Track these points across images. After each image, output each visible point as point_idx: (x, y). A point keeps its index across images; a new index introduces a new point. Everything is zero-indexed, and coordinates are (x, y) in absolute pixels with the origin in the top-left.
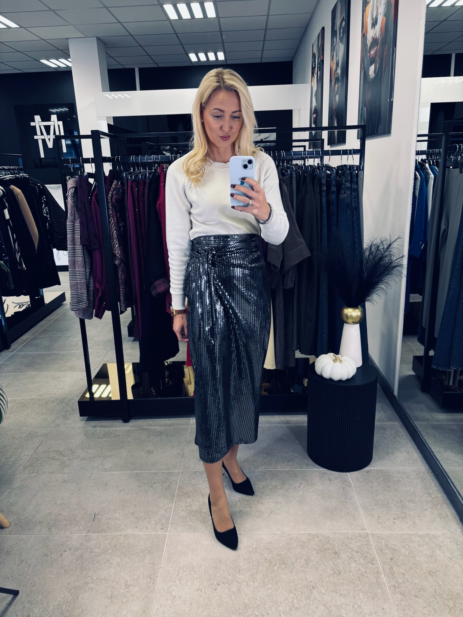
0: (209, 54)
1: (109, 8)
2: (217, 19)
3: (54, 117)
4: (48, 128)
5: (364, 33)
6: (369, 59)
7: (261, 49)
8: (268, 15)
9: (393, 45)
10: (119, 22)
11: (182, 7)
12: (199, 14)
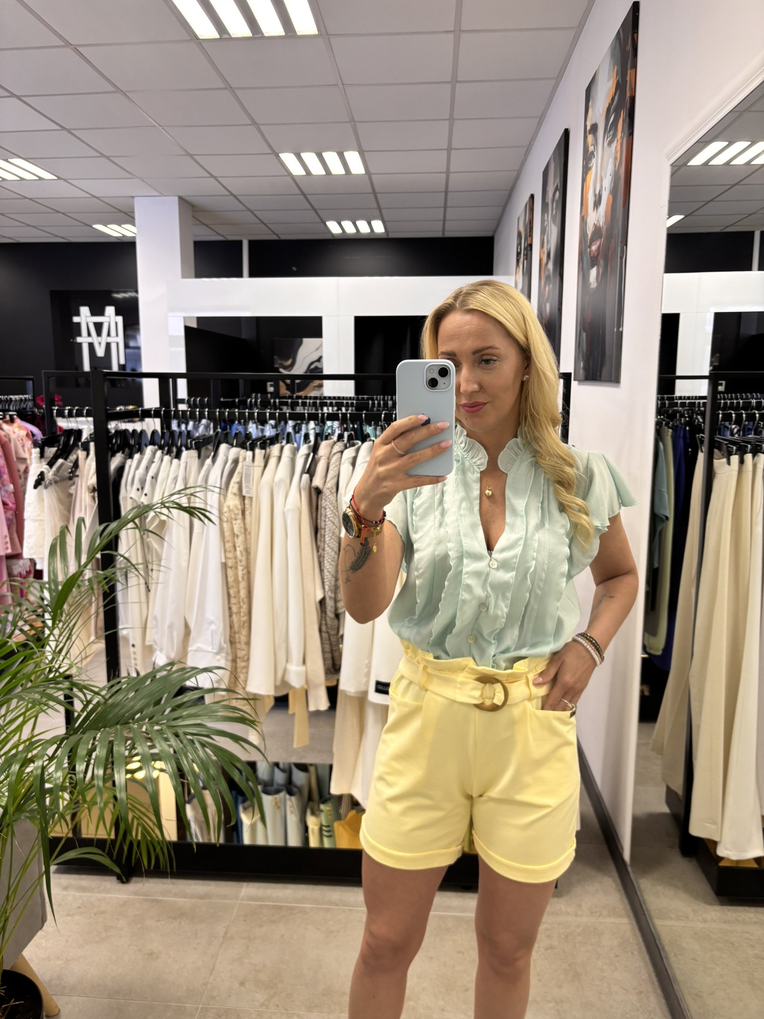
0: (359, 223)
1: (194, 157)
2: (366, 176)
3: (110, 310)
4: (99, 327)
5: (583, 215)
6: (589, 256)
7: (442, 218)
8: (448, 172)
9: (622, 242)
10: (212, 176)
11: (310, 158)
12: (337, 169)
